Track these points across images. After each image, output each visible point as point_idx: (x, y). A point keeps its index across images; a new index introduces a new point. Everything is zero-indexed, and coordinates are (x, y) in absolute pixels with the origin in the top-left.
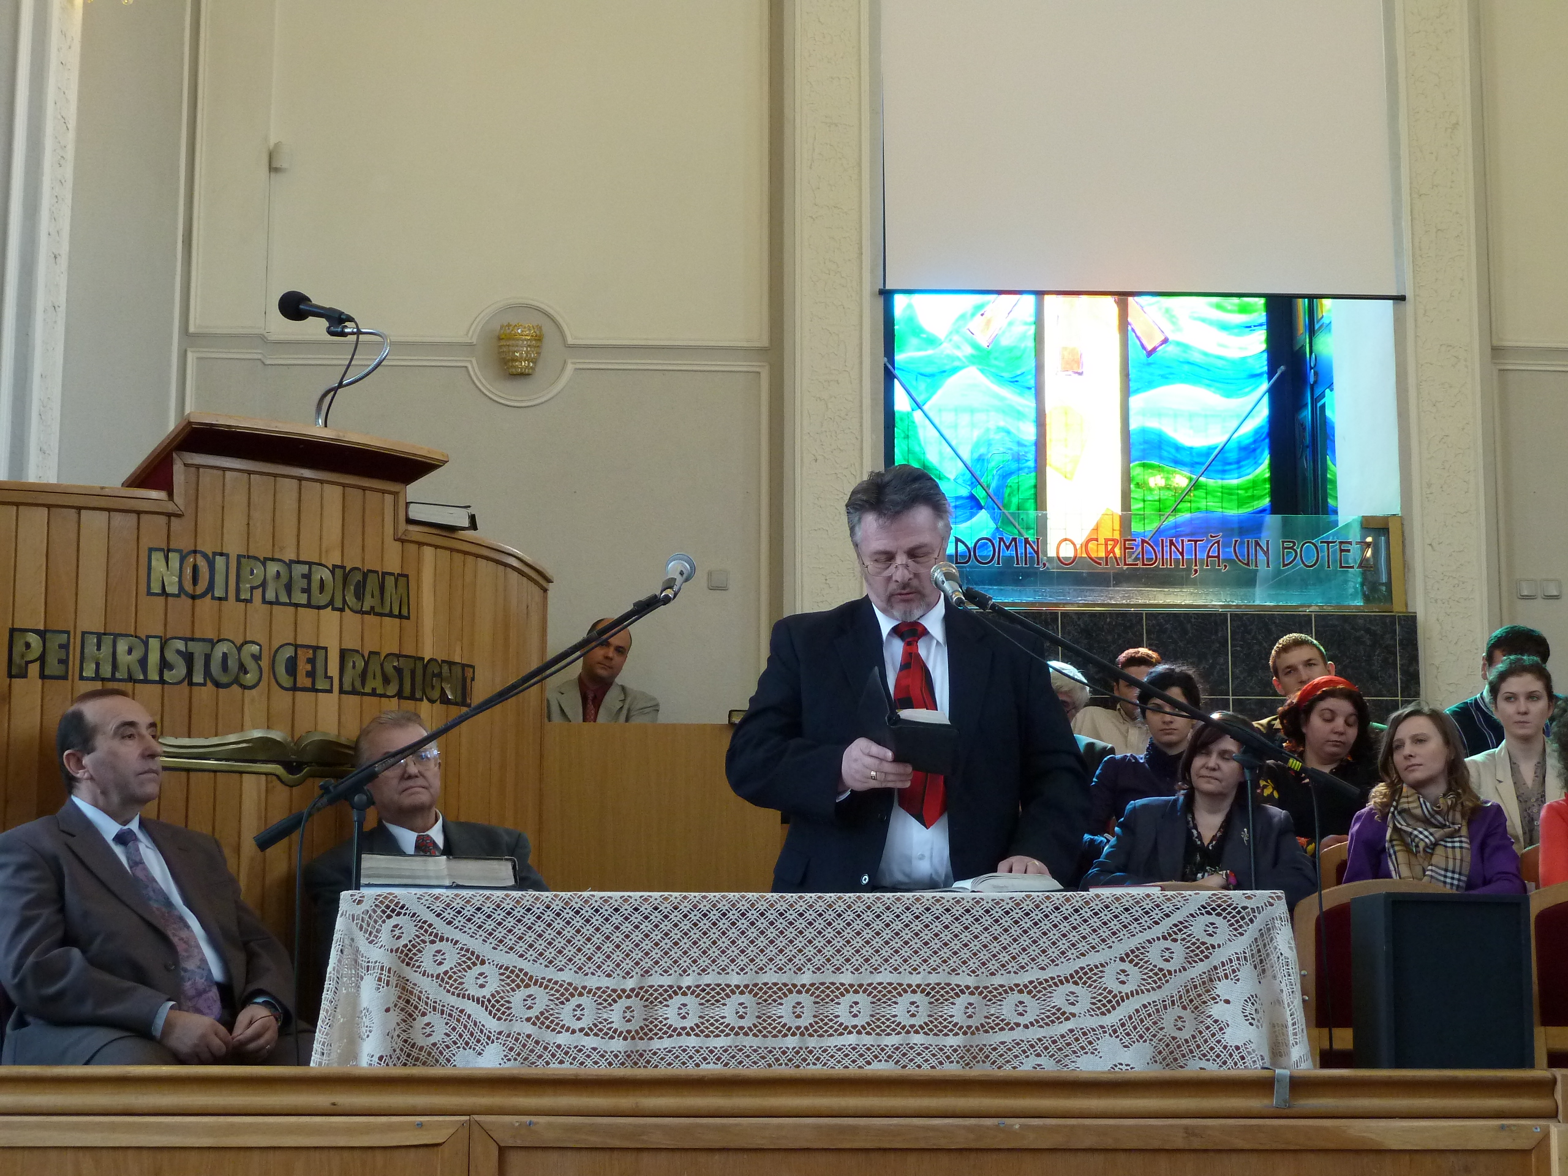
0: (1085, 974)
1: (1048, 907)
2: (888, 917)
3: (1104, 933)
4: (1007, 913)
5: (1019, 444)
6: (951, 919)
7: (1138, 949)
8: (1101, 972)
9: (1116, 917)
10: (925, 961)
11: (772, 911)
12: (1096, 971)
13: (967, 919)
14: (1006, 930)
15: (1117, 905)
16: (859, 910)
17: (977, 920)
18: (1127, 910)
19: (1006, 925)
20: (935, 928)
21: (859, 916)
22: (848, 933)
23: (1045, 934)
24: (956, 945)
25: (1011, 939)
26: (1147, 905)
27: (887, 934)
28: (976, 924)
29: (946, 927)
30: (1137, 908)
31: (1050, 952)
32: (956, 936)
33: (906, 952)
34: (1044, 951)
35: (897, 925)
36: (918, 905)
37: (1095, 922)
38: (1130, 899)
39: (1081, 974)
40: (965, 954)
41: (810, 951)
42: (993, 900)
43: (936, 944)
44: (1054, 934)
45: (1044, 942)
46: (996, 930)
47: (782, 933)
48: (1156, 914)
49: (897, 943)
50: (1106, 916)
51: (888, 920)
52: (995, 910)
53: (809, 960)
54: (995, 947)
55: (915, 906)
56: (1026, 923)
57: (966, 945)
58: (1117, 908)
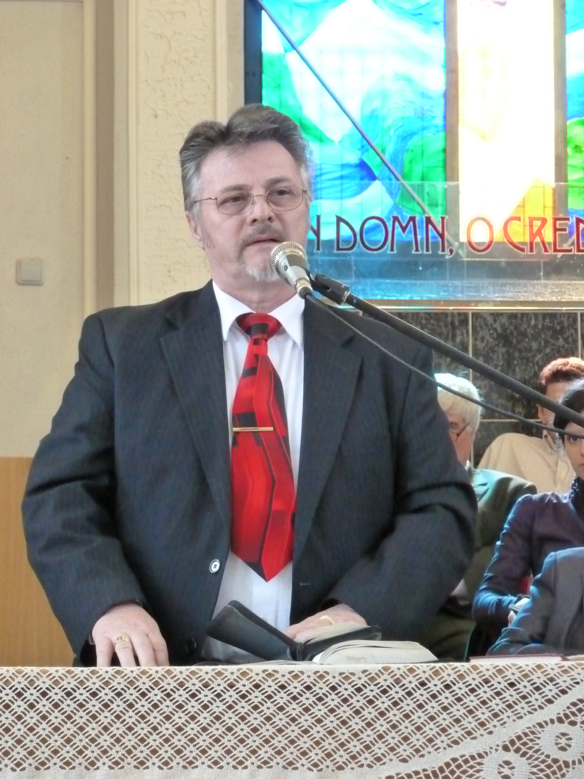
0: (459, 766)
1: (411, 682)
2: (206, 696)
3: (483, 714)
4: (359, 690)
5: (424, 95)
6: (286, 698)
7: (526, 735)
8: (480, 764)
9: (498, 694)
10: (254, 752)
11: (57, 690)
12: (472, 763)
13: (308, 699)
14: (357, 712)
15: (500, 679)
16: (169, 688)
17: (320, 699)
18: (512, 685)
19: (358, 706)
20: (266, 711)
21: (168, 695)
22: (155, 718)
23: (407, 716)
24: (293, 731)
25: (363, 724)
26: (538, 678)
27: (204, 718)
28: (320, 704)
29: (281, 709)
30: (525, 683)
31: (413, 739)
32: (294, 720)
33: (229, 741)
34: (406, 739)
35: (218, 707)
36: (244, 681)
37: (472, 701)
38: (516, 672)
39: (453, 767)
40: (305, 742)
41: (105, 740)
42: (341, 674)
43: (267, 730)
44: (419, 717)
45: (406, 727)
46: (345, 712)
47: (69, 717)
48: (550, 690)
49: (217, 730)
50: (485, 692)
51: (206, 700)
52: (343, 687)
53: (105, 752)
54: (343, 734)
55: (241, 683)
56: (383, 703)
57: (306, 732)
58: (499, 683)
